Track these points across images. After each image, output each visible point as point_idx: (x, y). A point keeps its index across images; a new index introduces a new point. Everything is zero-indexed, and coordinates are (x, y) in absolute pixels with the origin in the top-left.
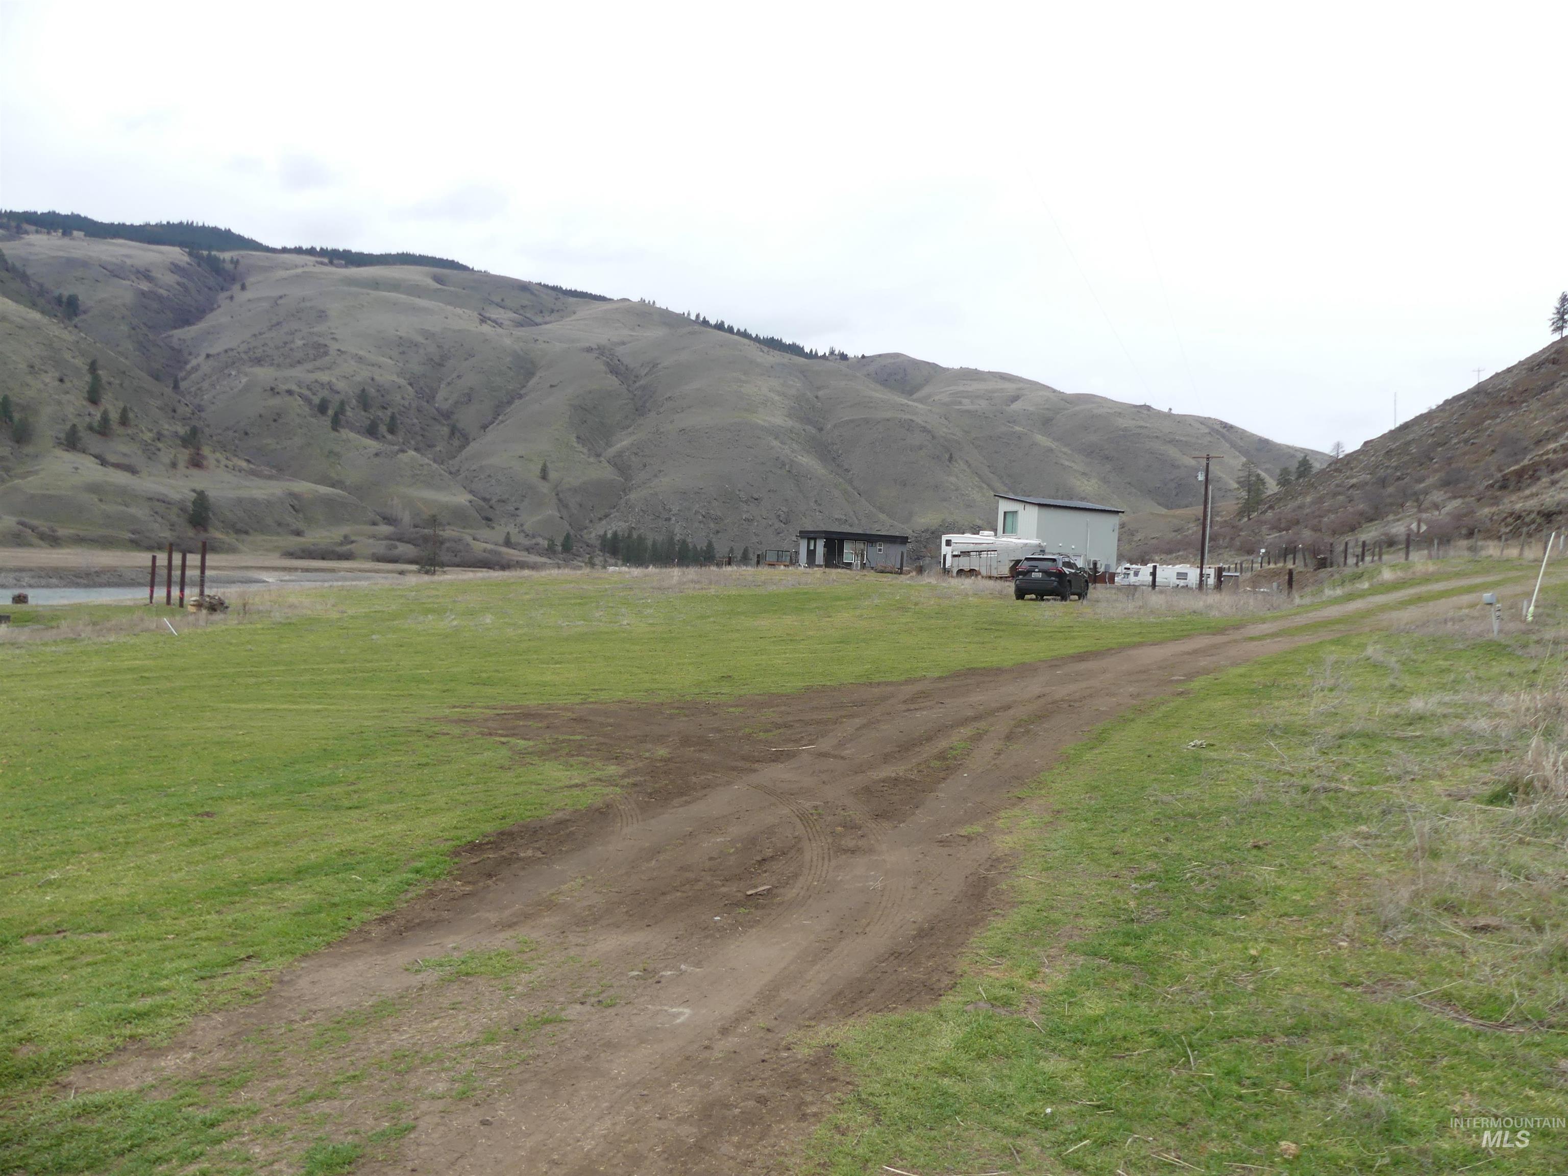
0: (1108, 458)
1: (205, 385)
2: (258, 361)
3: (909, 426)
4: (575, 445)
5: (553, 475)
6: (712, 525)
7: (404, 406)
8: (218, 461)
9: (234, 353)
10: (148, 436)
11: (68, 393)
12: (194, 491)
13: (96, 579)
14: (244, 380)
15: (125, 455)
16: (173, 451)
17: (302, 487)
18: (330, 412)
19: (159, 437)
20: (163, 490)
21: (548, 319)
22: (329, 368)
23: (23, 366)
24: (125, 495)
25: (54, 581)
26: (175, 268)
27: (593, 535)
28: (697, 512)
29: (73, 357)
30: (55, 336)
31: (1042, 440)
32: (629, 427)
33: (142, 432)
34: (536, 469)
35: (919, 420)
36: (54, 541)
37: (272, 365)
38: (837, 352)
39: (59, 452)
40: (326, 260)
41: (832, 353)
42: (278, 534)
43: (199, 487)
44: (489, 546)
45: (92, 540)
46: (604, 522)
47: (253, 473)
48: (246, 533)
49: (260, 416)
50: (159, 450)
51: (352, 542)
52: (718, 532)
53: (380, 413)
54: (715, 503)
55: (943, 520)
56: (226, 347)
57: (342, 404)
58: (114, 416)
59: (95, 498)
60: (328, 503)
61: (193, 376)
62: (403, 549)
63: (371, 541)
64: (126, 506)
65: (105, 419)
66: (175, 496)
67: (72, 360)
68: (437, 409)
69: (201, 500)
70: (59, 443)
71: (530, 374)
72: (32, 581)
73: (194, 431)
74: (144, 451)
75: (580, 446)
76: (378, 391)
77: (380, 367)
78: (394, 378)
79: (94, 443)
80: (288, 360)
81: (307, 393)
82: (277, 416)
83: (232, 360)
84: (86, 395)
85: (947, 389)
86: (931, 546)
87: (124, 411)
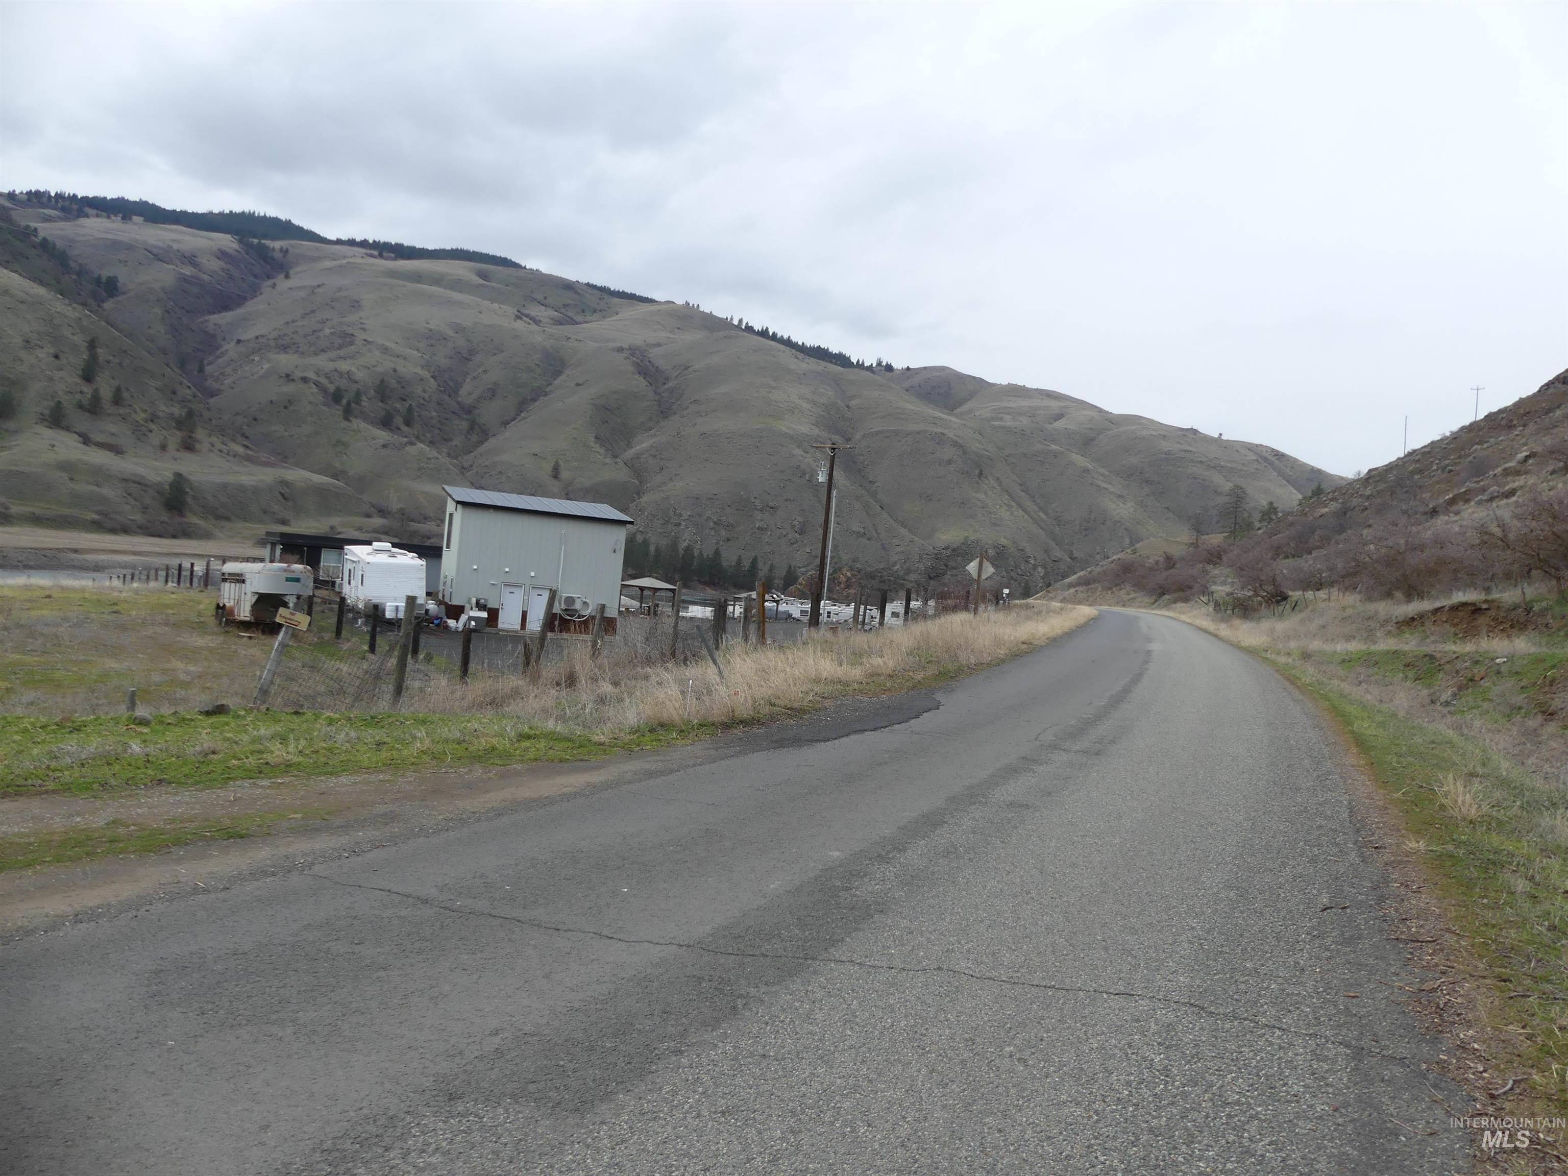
0: (1148, 482)
1: (229, 370)
2: (285, 348)
3: (940, 439)
4: (592, 444)
5: (565, 474)
6: (723, 533)
7: (423, 399)
8: (213, 445)
9: (264, 340)
10: (141, 417)
11: (61, 369)
12: (176, 474)
14: (266, 366)
15: (113, 434)
16: (165, 433)
17: (296, 475)
18: (344, 401)
19: (153, 418)
20: (141, 471)
21: (589, 318)
22: (351, 358)
23: (18, 341)
24: (98, 474)
26: (222, 255)
28: (708, 519)
29: (73, 334)
30: (57, 312)
31: (1080, 460)
32: (651, 429)
33: (135, 412)
34: (548, 467)
35: (950, 434)
37: (296, 352)
38: (884, 364)
39: (40, 429)
40: (376, 253)
41: (879, 364)
42: (258, 521)
43: (183, 469)
45: (48, 520)
47: (248, 459)
48: (228, 519)
50: (151, 431)
52: (728, 540)
53: (398, 406)
54: (728, 510)
55: (966, 538)
56: (258, 334)
57: (358, 394)
58: (106, 393)
59: (65, 476)
60: (321, 492)
61: (220, 360)
64: (97, 485)
65: (96, 398)
66: (152, 478)
67: (71, 336)
68: (458, 403)
69: (179, 481)
70: (42, 420)
71: (557, 373)
73: (190, 414)
74: (134, 431)
75: (598, 445)
76: (399, 382)
77: (405, 359)
78: (419, 370)
79: (83, 422)
80: (313, 349)
81: (323, 380)
82: (289, 403)
83: (260, 347)
84: (80, 373)
85: (990, 404)
86: (952, 564)
87: (118, 390)
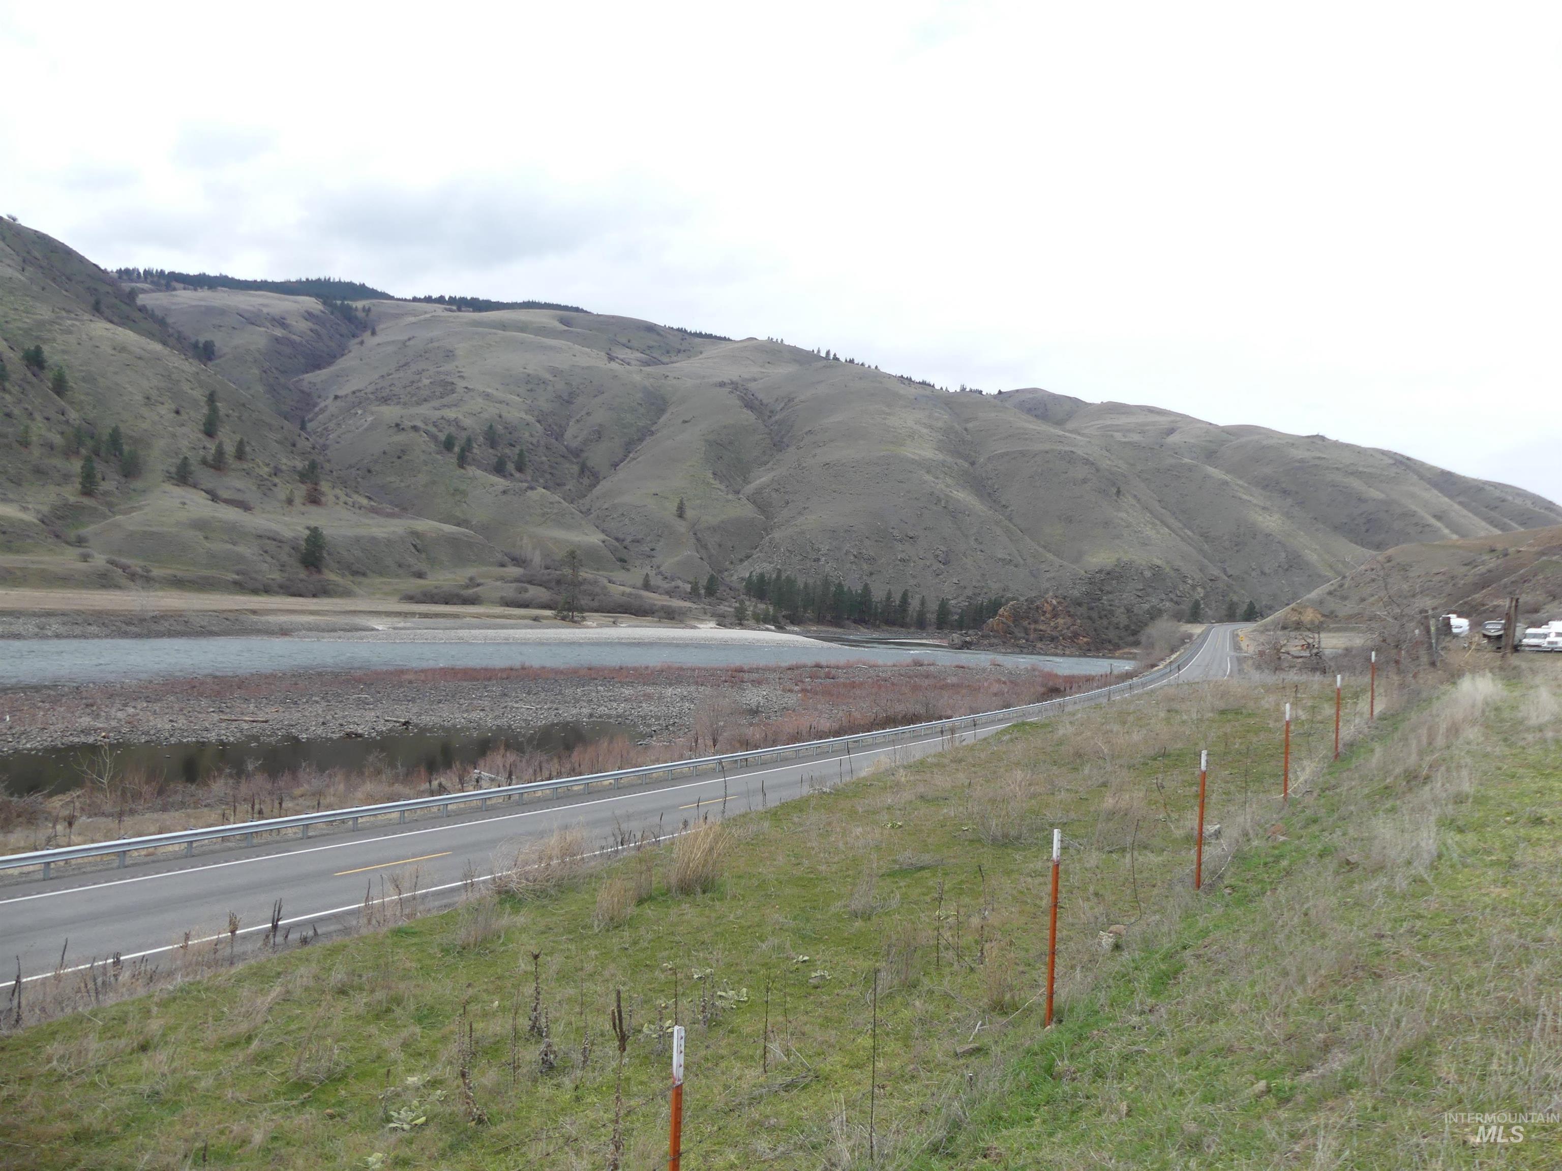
0: (1285, 492)
1: (331, 425)
2: (385, 400)
3: (1070, 458)
4: (712, 481)
5: (690, 513)
6: (865, 566)
7: (531, 443)
8: (338, 498)
9: (362, 394)
10: (265, 471)
11: (183, 425)
12: (308, 528)
13: (154, 627)
14: (370, 419)
15: (239, 490)
16: (290, 486)
17: (424, 525)
18: (457, 449)
19: (276, 472)
20: (274, 526)
21: (674, 358)
22: (455, 405)
23: (139, 398)
24: (233, 532)
25: (93, 629)
26: (309, 316)
27: (735, 577)
28: (847, 553)
29: (192, 389)
30: (174, 367)
31: (1213, 471)
32: (766, 463)
33: (258, 466)
34: (673, 507)
35: (1080, 452)
36: (147, 580)
37: (398, 403)
38: (968, 390)
39: (169, 487)
40: (454, 308)
42: (398, 576)
43: (313, 524)
44: (628, 590)
45: (189, 582)
46: (746, 563)
47: (374, 510)
48: (364, 574)
49: (384, 453)
50: (275, 485)
51: (478, 585)
52: (871, 574)
53: (507, 451)
54: (867, 543)
55: (1118, 559)
56: (354, 389)
57: (469, 440)
58: (230, 449)
59: (199, 534)
60: (453, 542)
61: (321, 416)
62: (534, 592)
63: (499, 583)
64: (233, 544)
65: (220, 453)
66: (287, 533)
67: (190, 391)
68: (566, 447)
69: (315, 537)
70: (169, 478)
71: (661, 411)
72: (62, 630)
73: (313, 466)
74: (259, 486)
75: (718, 482)
76: (506, 428)
77: (507, 404)
78: (523, 415)
79: (206, 477)
80: (414, 399)
81: (433, 430)
82: (402, 453)
83: (359, 400)
84: (202, 428)
85: (1093, 423)
86: (1107, 588)
87: (241, 444)
